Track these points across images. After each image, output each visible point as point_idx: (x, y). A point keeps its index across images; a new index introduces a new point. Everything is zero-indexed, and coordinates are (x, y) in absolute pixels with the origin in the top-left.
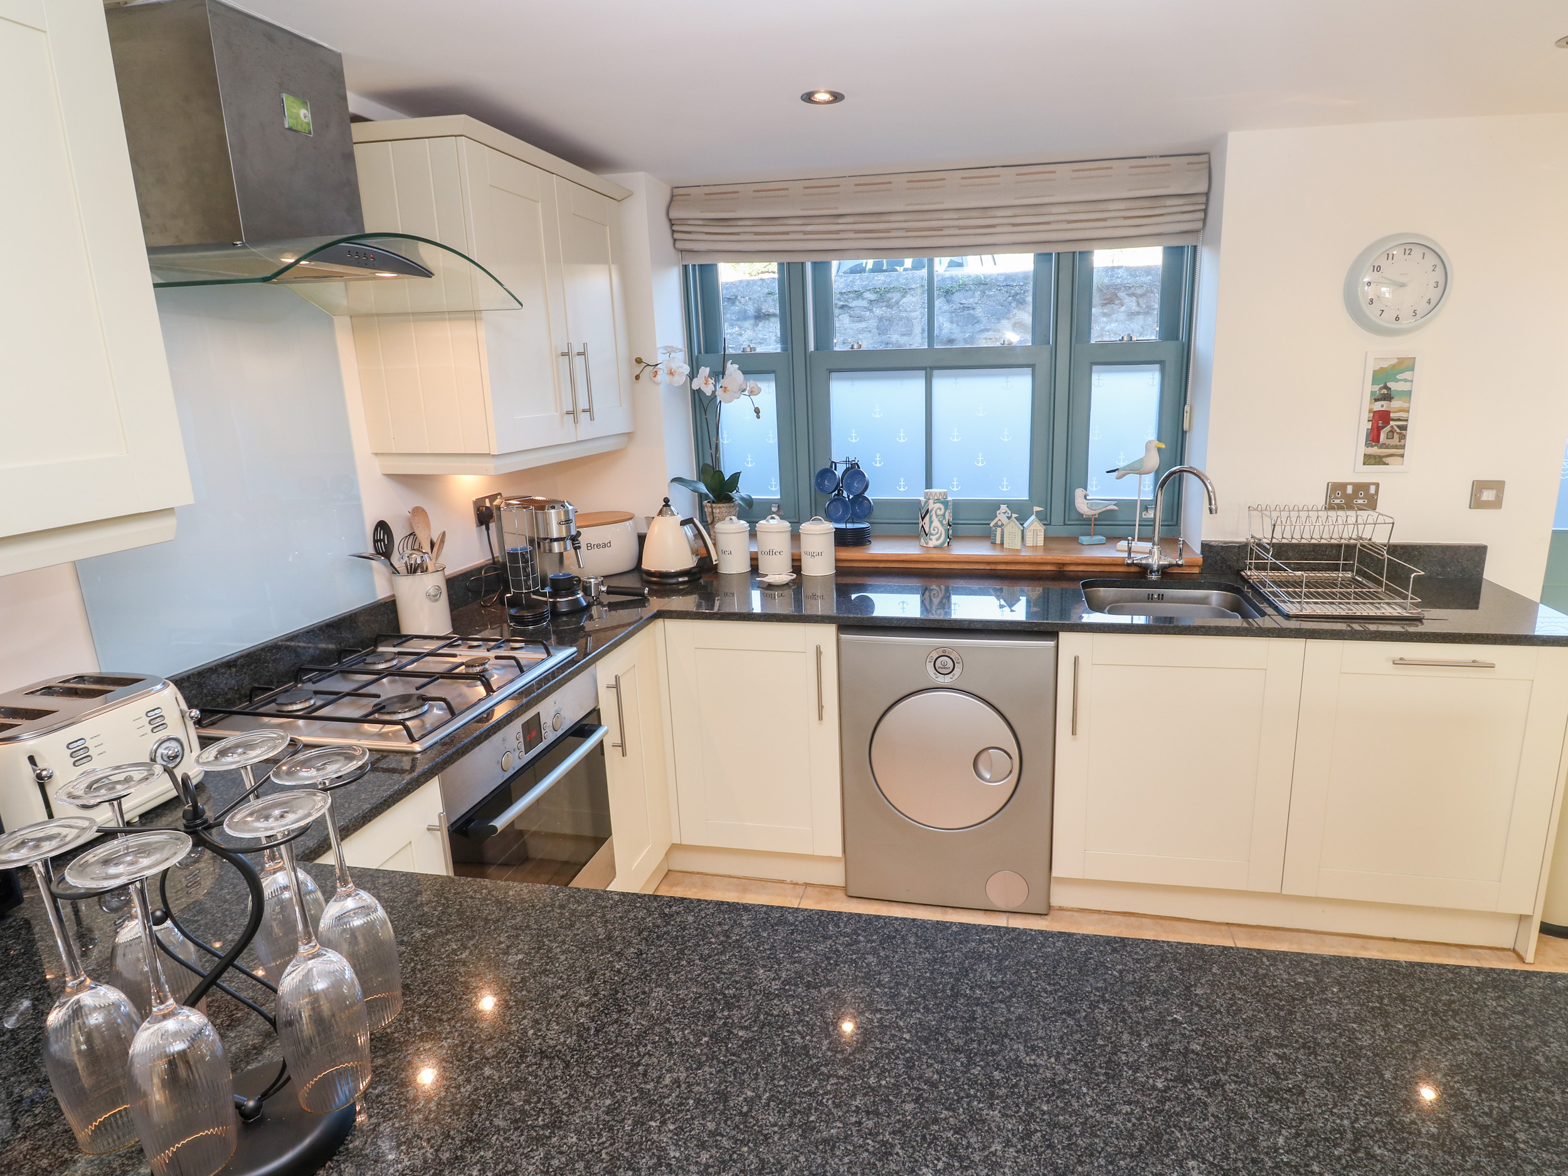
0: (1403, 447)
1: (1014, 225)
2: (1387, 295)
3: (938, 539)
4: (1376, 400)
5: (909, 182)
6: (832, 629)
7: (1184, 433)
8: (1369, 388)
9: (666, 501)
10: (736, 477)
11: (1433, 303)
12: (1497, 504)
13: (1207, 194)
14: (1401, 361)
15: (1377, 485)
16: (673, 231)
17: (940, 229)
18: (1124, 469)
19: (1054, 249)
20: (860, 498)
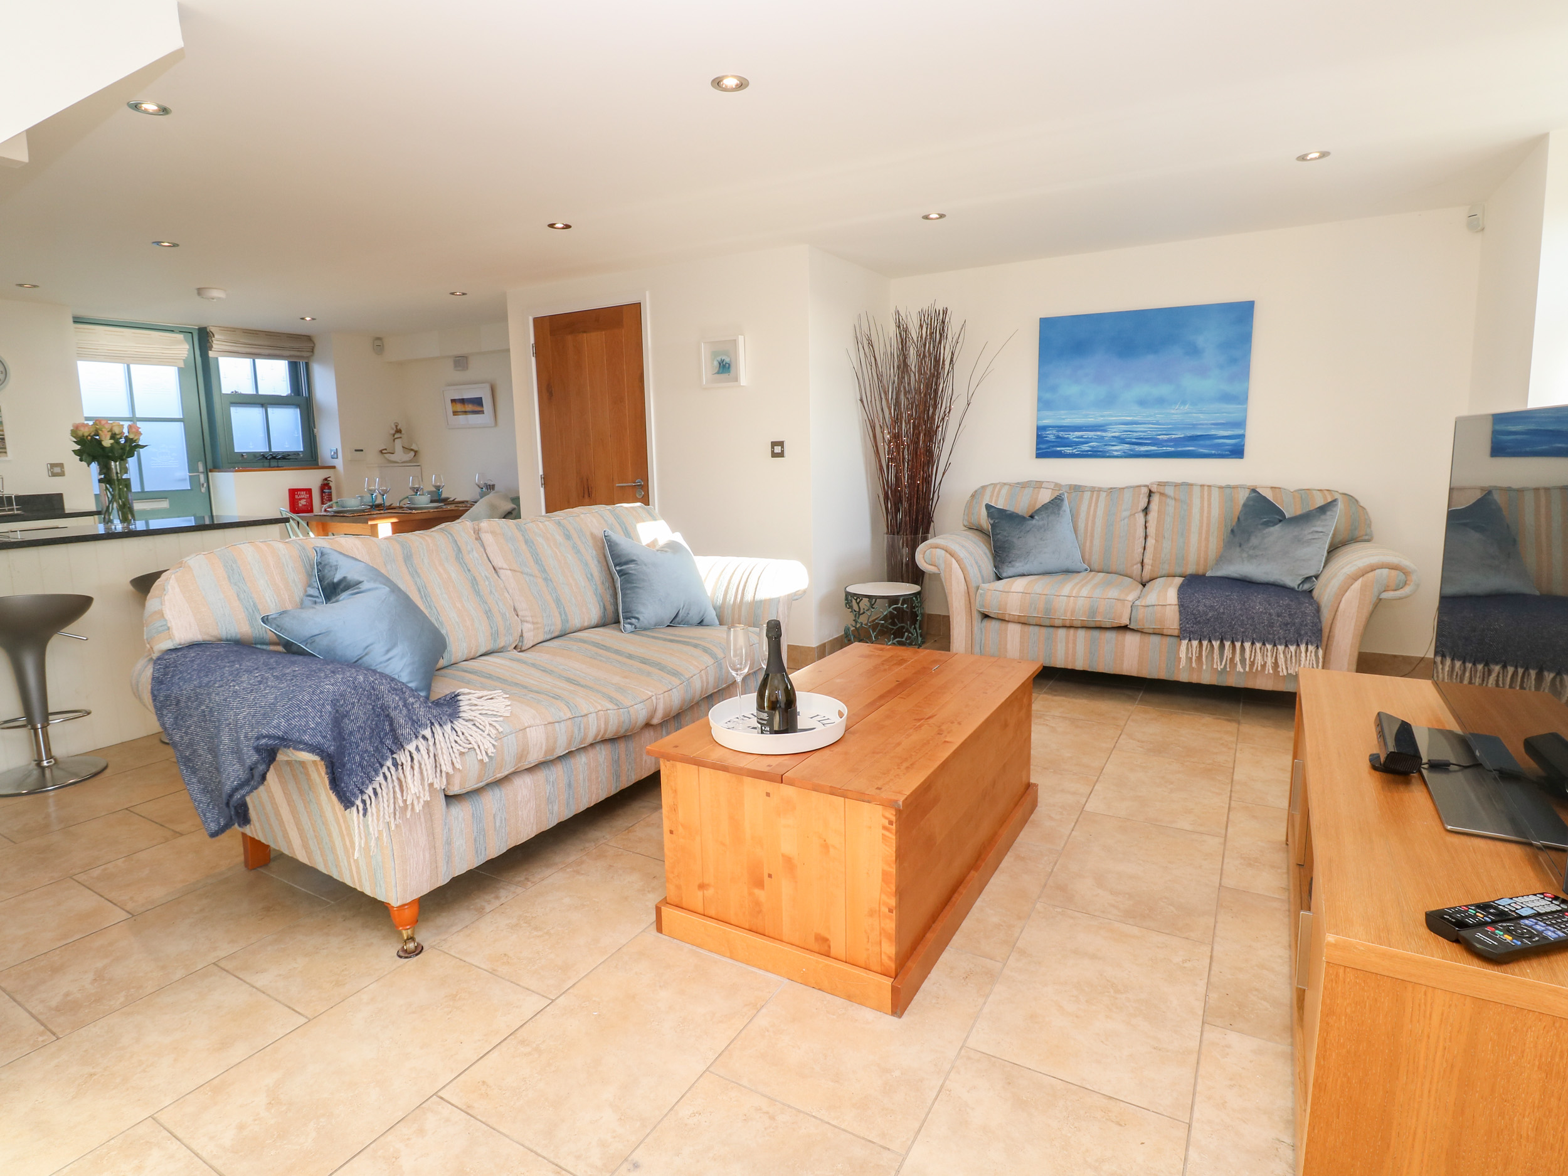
0: (5, 448)
12: (63, 474)
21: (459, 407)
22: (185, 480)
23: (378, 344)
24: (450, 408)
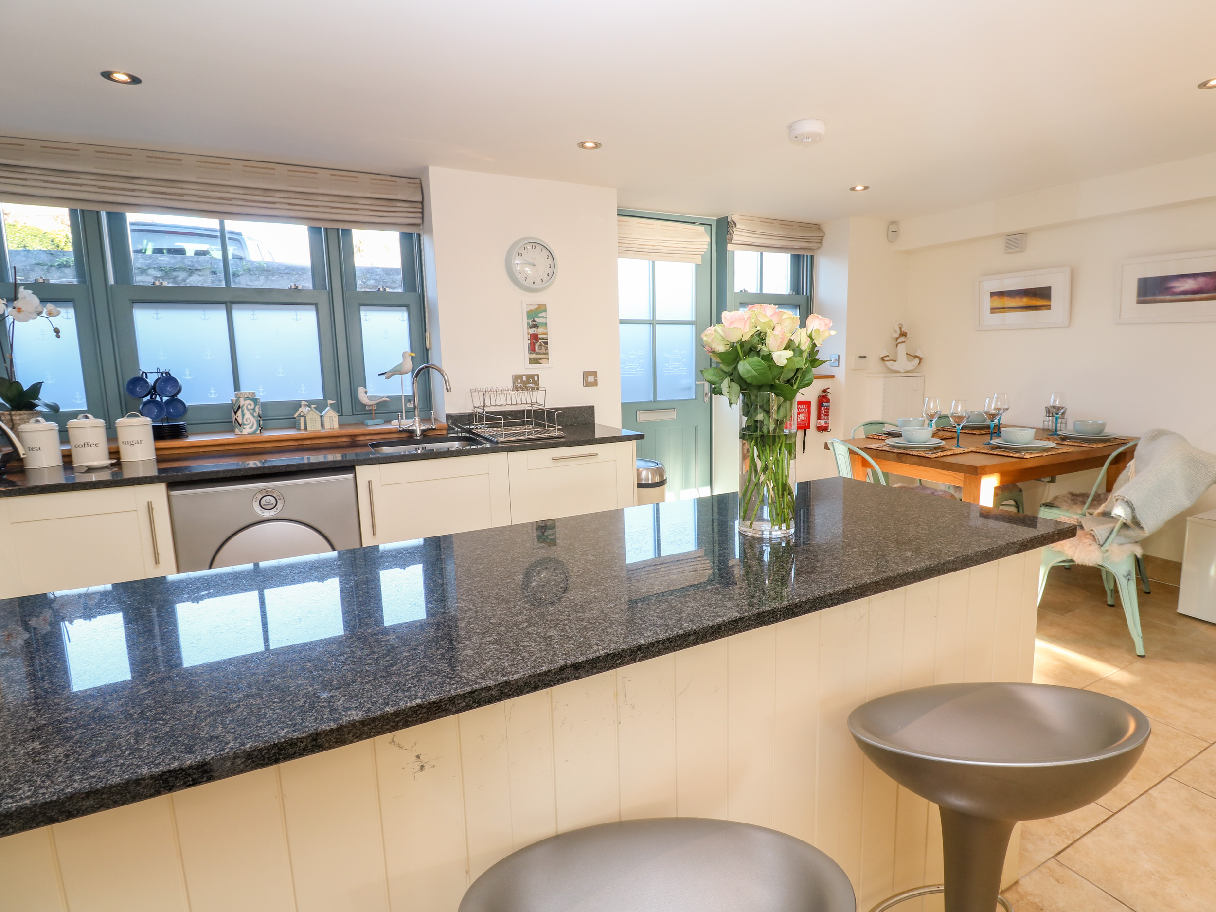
0: (547, 354)
1: (290, 204)
2: (529, 272)
3: (251, 428)
4: (531, 328)
5: (197, 161)
6: (162, 488)
7: (427, 350)
10: (36, 389)
11: (550, 275)
12: (595, 384)
13: (422, 203)
14: (540, 306)
15: (538, 375)
17: (229, 199)
18: (390, 371)
19: (323, 225)
20: (174, 400)
21: (998, 302)
22: (689, 388)
23: (893, 230)
24: (987, 303)
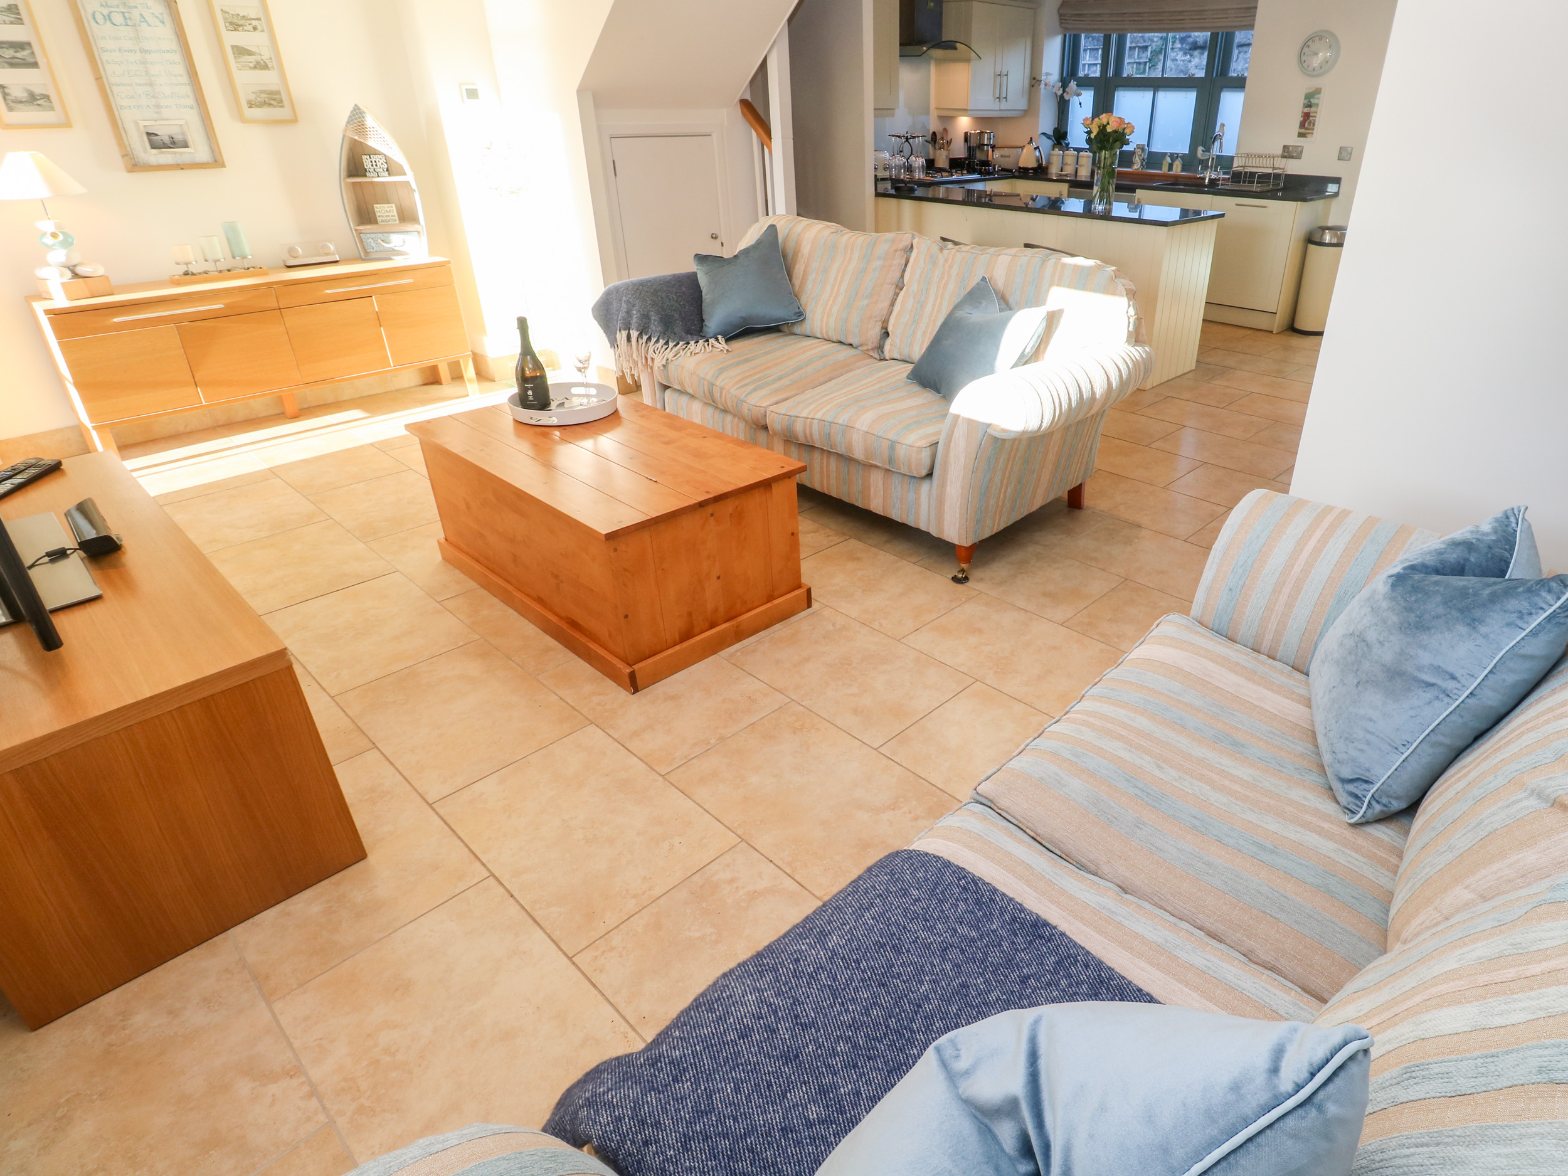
0: (1313, 129)
4: (1306, 107)
8: (1301, 101)
9: (1031, 138)
11: (1330, 63)
12: (1349, 158)
14: (1316, 89)
15: (1301, 147)
16: (1061, 19)
